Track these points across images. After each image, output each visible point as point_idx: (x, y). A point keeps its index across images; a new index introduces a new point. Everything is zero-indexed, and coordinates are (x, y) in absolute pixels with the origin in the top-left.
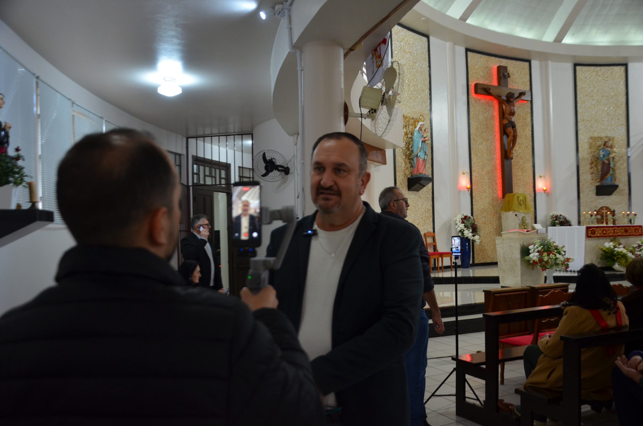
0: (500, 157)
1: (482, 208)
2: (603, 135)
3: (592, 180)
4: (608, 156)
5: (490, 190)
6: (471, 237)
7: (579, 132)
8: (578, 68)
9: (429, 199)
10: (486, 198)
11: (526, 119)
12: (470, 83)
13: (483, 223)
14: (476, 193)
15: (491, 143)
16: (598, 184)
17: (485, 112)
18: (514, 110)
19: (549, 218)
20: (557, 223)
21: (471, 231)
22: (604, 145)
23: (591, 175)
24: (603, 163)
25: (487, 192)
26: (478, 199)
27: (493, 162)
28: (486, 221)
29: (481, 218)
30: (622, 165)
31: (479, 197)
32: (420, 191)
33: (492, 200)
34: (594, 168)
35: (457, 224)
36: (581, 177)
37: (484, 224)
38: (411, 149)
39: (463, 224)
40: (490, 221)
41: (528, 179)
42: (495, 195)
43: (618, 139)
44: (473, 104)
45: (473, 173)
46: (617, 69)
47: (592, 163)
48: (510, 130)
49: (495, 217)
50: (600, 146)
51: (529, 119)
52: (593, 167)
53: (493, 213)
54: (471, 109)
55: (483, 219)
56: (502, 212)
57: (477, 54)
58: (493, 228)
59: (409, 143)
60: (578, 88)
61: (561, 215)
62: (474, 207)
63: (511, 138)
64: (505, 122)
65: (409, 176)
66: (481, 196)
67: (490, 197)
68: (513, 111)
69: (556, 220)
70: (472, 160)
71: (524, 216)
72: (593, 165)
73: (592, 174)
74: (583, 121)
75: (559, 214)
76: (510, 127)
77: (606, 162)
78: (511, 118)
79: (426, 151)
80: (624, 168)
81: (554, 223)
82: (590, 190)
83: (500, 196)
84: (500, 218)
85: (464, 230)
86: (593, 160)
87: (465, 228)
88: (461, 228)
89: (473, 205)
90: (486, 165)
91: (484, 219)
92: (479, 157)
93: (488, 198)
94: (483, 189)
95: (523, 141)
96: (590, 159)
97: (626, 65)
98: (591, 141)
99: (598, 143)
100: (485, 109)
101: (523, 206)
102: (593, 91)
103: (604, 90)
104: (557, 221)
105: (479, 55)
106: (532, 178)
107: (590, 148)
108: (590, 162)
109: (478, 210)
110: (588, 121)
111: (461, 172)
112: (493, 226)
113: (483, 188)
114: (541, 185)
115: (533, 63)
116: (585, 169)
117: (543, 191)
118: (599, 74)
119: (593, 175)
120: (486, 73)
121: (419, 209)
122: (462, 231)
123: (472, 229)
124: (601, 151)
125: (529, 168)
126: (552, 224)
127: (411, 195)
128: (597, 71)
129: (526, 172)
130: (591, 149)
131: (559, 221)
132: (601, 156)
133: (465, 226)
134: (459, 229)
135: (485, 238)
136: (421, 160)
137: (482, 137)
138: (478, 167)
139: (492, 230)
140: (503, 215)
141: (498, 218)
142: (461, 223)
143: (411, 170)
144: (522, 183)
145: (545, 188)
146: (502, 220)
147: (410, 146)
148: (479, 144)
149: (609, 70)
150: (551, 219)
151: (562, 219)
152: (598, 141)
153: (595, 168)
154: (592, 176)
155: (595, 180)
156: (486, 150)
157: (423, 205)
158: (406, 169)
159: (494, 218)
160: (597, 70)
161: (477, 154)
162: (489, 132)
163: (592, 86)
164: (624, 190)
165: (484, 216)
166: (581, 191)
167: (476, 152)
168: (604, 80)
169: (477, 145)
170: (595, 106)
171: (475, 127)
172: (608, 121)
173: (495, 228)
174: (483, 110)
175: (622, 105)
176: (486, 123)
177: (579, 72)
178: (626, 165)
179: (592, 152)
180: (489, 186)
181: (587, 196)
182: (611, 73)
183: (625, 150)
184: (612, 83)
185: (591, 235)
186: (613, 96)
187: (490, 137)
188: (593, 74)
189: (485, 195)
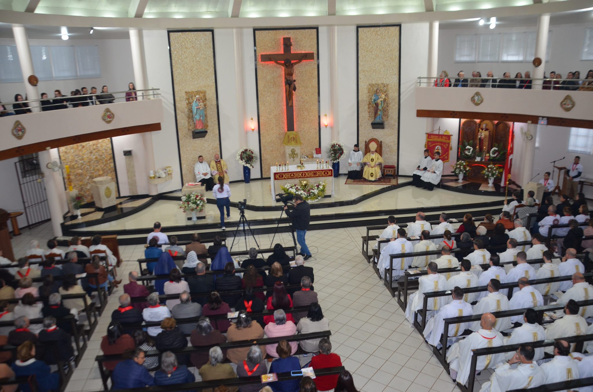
2: (379, 82)
4: (378, 100)
5: (277, 128)
7: (360, 81)
8: (360, 29)
10: (273, 134)
11: (312, 74)
12: (257, 55)
13: (271, 151)
15: (278, 95)
17: (273, 73)
25: (274, 130)
26: (266, 135)
27: (281, 108)
29: (269, 148)
30: (394, 105)
33: (279, 135)
36: (360, 115)
40: (278, 149)
41: (314, 117)
42: (282, 132)
43: (391, 85)
44: (261, 69)
45: (261, 118)
46: (393, 29)
48: (287, 86)
51: (316, 73)
52: (370, 108)
54: (258, 73)
55: (271, 148)
57: (265, 31)
60: (360, 45)
63: (287, 92)
66: (269, 133)
68: (290, 72)
70: (260, 109)
71: (293, 149)
72: (370, 106)
74: (363, 72)
76: (287, 84)
78: (289, 78)
79: (200, 114)
80: (396, 108)
82: (367, 125)
83: (286, 131)
90: (274, 111)
92: (266, 106)
93: (275, 134)
95: (310, 90)
97: (400, 26)
98: (370, 87)
100: (273, 71)
102: (372, 47)
103: (382, 46)
105: (267, 31)
106: (317, 117)
107: (369, 92)
108: (368, 103)
110: (367, 71)
111: (249, 119)
113: (270, 127)
114: (325, 121)
115: (320, 28)
116: (364, 108)
117: (325, 127)
118: (379, 33)
120: (274, 43)
128: (376, 31)
130: (369, 94)
137: (270, 92)
138: (265, 113)
144: (308, 120)
145: (326, 125)
148: (267, 97)
149: (386, 30)
154: (369, 114)
156: (273, 100)
157: (210, 145)
158: (189, 125)
159: (281, 147)
161: (264, 104)
162: (276, 87)
163: (372, 43)
164: (394, 125)
165: (271, 146)
166: (360, 125)
168: (382, 38)
170: (374, 59)
171: (263, 85)
172: (384, 71)
173: (282, 153)
174: (271, 71)
175: (396, 58)
176: (274, 81)
177: (361, 33)
178: (397, 106)
179: (369, 96)
180: (276, 125)
181: (365, 129)
182: (388, 32)
183: (397, 94)
184: (388, 41)
185: (279, 178)
186: (389, 51)
187: (277, 91)
188: (373, 33)
189: (272, 132)
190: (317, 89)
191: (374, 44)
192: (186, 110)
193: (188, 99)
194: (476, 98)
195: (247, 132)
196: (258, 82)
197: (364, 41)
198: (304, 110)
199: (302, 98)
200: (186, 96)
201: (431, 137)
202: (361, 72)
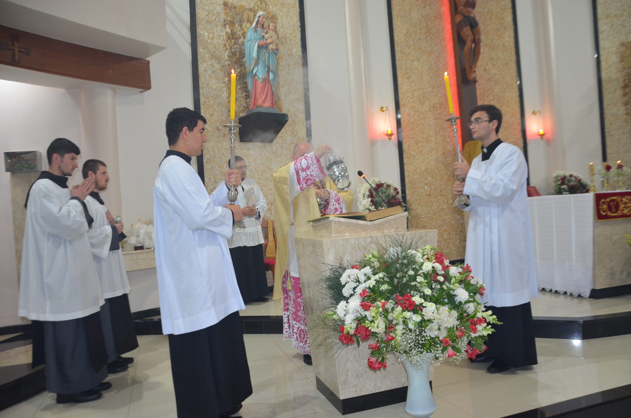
0: (456, 81)
1: (422, 169)
5: (438, 137)
7: (601, 36)
11: (503, 18)
13: (426, 195)
14: (409, 144)
15: (437, 57)
17: (424, 7)
19: (552, 181)
20: (564, 189)
23: (624, 107)
25: (432, 142)
29: (422, 187)
31: (416, 150)
34: (629, 94)
36: (607, 111)
37: (428, 197)
40: (441, 191)
41: (511, 117)
42: (448, 147)
45: (402, 109)
47: (625, 87)
48: (466, 30)
49: (450, 184)
51: (510, 18)
52: (627, 94)
53: (446, 176)
58: (447, 202)
61: (571, 176)
62: (406, 167)
63: (469, 44)
64: (459, 18)
65: (242, 115)
66: (421, 149)
67: (440, 149)
69: (563, 183)
70: (400, 87)
72: (627, 90)
73: (626, 105)
74: (607, 17)
75: (567, 174)
76: (466, 26)
78: (470, 12)
79: (269, 64)
81: (560, 189)
82: (623, 133)
86: (626, 81)
89: (405, 164)
90: (430, 95)
91: (428, 187)
92: (413, 82)
93: (434, 152)
94: (424, 136)
95: (500, 55)
96: (622, 80)
98: (623, 49)
104: (563, 187)
106: (518, 117)
107: (622, 61)
108: (623, 85)
109: (415, 173)
110: (616, 16)
111: (376, 109)
112: (447, 199)
113: (424, 134)
114: (534, 126)
116: (614, 97)
117: (539, 137)
119: (628, 106)
125: (512, 99)
126: (556, 190)
127: (249, 149)
129: (508, 106)
130: (623, 63)
131: (568, 186)
135: (431, 220)
136: (260, 81)
137: (419, 49)
138: (411, 98)
139: (445, 207)
143: (245, 103)
145: (541, 132)
148: (413, 61)
150: (555, 182)
151: (574, 181)
154: (626, 109)
156: (428, 70)
159: (448, 186)
161: (409, 77)
162: (432, 40)
165: (427, 182)
166: (607, 135)
167: (407, 73)
169: (410, 61)
171: (405, 31)
174: (419, 3)
176: (427, 24)
179: (624, 68)
180: (436, 131)
185: (609, 213)
187: (435, 48)
189: (428, 146)
190: (513, 52)
192: (226, 55)
193: (232, 23)
195: (373, 143)
196: (394, 21)
198: (492, 98)
199: (485, 70)
200: (227, 14)
202: (603, 18)
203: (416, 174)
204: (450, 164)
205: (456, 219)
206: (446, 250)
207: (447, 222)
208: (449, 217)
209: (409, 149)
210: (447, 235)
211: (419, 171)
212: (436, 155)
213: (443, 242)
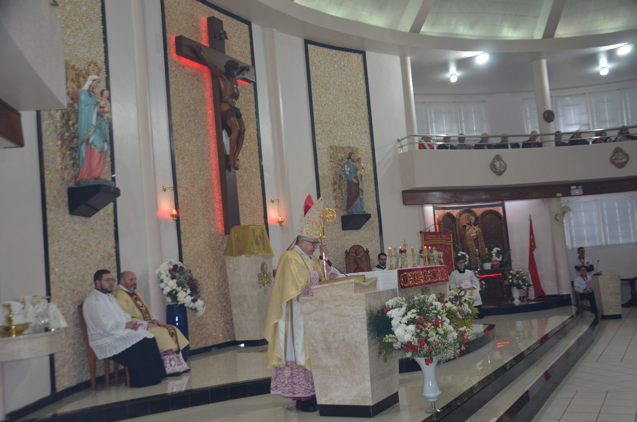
0: (218, 166)
1: (195, 251)
2: (344, 144)
3: (336, 207)
4: (356, 173)
5: (205, 220)
6: (190, 304)
7: (317, 138)
8: (310, 47)
9: (109, 234)
10: (200, 235)
12: (168, 35)
14: (185, 226)
15: (203, 141)
16: (345, 213)
17: (193, 89)
18: (238, 90)
21: (189, 291)
22: (349, 157)
23: (334, 201)
24: (349, 183)
26: (188, 235)
27: (208, 174)
28: (203, 274)
30: (368, 187)
31: (190, 232)
32: (92, 218)
33: (209, 238)
35: (162, 281)
38: (72, 128)
39: (175, 281)
41: (256, 204)
42: (213, 230)
43: (361, 151)
44: (174, 71)
45: (179, 190)
46: (354, 56)
47: (335, 183)
48: (233, 120)
49: (215, 267)
50: (342, 160)
51: (253, 111)
52: (336, 189)
53: (212, 259)
54: (171, 80)
56: (227, 257)
58: (214, 285)
59: (69, 116)
60: (312, 74)
62: (183, 249)
63: (235, 134)
64: (225, 107)
65: (72, 185)
66: (193, 231)
67: (207, 232)
68: (236, 91)
70: (176, 167)
71: (263, 262)
72: (336, 186)
73: (335, 199)
74: (321, 123)
76: (233, 116)
77: (355, 181)
78: (234, 103)
79: (106, 134)
82: (335, 223)
83: (220, 231)
84: (223, 269)
85: (176, 290)
86: (335, 179)
87: (179, 286)
88: (171, 287)
89: (182, 246)
90: (198, 178)
91: (199, 270)
92: (186, 163)
93: (203, 234)
96: (332, 177)
97: (363, 53)
98: (332, 151)
99: (339, 155)
100: (192, 85)
101: (261, 246)
102: (329, 82)
103: (342, 82)
106: (262, 204)
107: (331, 161)
108: (333, 182)
110: (326, 123)
111: (160, 188)
112: (213, 281)
113: (195, 216)
114: (273, 214)
115: (253, 25)
116: (327, 191)
117: (278, 224)
118: (335, 60)
119: (337, 200)
120: (190, 25)
121: (92, 254)
122: (173, 295)
123: (190, 288)
124: (346, 166)
125: (256, 187)
127: (75, 223)
128: (332, 56)
129: (254, 194)
130: (331, 163)
132: (347, 173)
133: (179, 284)
134: (167, 290)
136: (97, 150)
137: (190, 130)
138: (185, 179)
140: (230, 262)
141: (219, 268)
142: (169, 279)
143: (74, 170)
144: (249, 210)
145: (280, 220)
146: (228, 271)
147: (71, 123)
148: (186, 142)
149: (345, 56)
152: (339, 153)
153: (339, 191)
154: (336, 202)
155: (340, 208)
156: (196, 153)
157: (99, 246)
158: (64, 167)
159: (213, 268)
160: (331, 54)
161: (183, 158)
162: (199, 123)
163: (327, 75)
164: (373, 221)
167: (182, 154)
168: (341, 68)
169: (183, 142)
170: (332, 103)
171: (179, 111)
172: (349, 126)
173: (216, 284)
174: (189, 84)
175: (363, 105)
176: (195, 107)
177: (312, 53)
178: (373, 187)
179: (333, 167)
180: (203, 214)
181: (332, 232)
182: (348, 60)
183: (371, 167)
184: (350, 74)
185: (404, 284)
186: (352, 93)
188: (328, 58)
189: (198, 229)
191: (331, 77)
194: (497, 164)
195: (160, 223)
196: (172, 100)
197: (317, 68)
201: (427, 237)
202: (317, 122)
203: (191, 256)
204: (214, 247)
205: (221, 302)
206: (215, 333)
207: (214, 305)
208: (216, 299)
209: (185, 231)
210: (214, 318)
211: (193, 253)
212: (204, 237)
213: (212, 326)
